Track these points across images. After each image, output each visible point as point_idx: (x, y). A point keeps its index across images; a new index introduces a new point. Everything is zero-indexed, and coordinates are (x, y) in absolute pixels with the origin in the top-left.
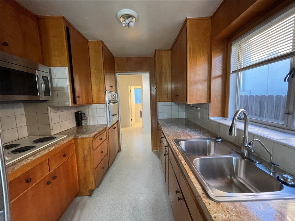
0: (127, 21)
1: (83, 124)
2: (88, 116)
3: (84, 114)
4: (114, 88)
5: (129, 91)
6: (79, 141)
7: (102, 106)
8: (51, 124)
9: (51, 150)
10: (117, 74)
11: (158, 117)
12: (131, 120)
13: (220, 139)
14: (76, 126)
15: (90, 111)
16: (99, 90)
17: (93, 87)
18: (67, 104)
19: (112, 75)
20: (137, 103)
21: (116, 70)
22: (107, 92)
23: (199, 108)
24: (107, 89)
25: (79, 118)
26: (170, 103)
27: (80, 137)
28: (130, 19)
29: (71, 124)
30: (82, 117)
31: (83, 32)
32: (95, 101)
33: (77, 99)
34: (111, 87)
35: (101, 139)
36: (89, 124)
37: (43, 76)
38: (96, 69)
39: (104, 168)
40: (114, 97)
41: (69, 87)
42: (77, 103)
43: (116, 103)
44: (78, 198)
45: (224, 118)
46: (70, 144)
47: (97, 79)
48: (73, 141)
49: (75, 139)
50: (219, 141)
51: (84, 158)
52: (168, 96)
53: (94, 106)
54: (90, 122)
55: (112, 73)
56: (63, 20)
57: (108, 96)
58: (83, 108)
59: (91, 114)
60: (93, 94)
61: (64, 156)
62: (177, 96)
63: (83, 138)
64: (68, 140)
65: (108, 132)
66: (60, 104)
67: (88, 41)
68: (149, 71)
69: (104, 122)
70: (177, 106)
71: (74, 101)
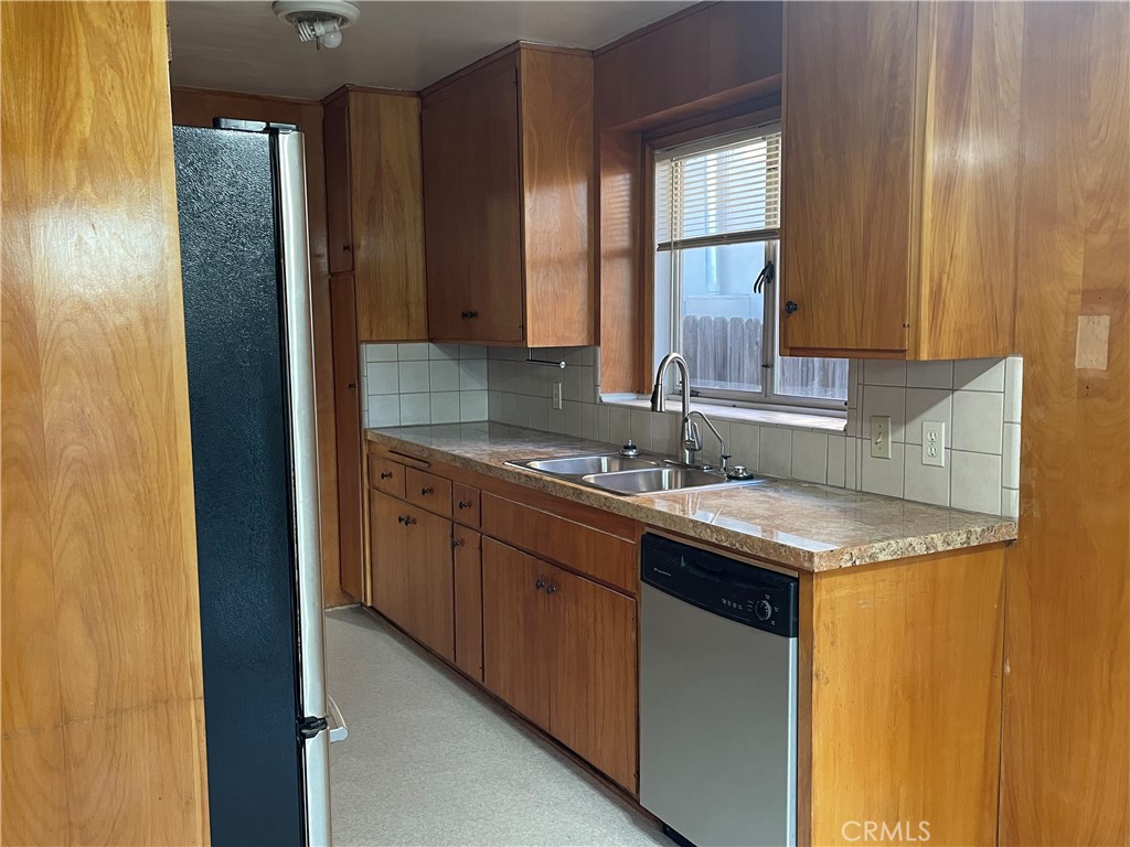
11: (365, 421)
13: (635, 448)
23: (563, 364)
26: (423, 348)
45: (641, 396)
50: (631, 453)
52: (409, 316)
62: (473, 315)
70: (453, 364)
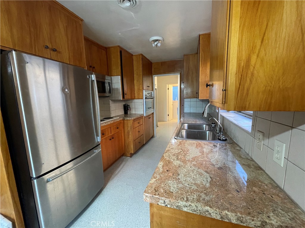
0: (156, 43)
1: (128, 113)
2: (131, 108)
3: (129, 106)
4: (151, 88)
5: (167, 89)
6: (126, 121)
7: (141, 101)
8: (111, 110)
9: (112, 123)
10: (154, 76)
11: (184, 111)
12: (168, 115)
14: (124, 113)
15: (133, 104)
16: (139, 89)
17: (135, 87)
18: (120, 98)
19: (149, 77)
20: (175, 100)
21: (153, 73)
22: (144, 91)
24: (144, 88)
25: (126, 109)
27: (126, 119)
28: (157, 42)
29: (122, 112)
30: (127, 108)
31: (130, 51)
32: (136, 97)
33: (125, 95)
34: (148, 87)
35: (139, 123)
36: (132, 113)
37: (108, 82)
38: (137, 75)
39: (140, 143)
40: (150, 94)
41: (121, 88)
42: (125, 98)
43: (152, 99)
44: (124, 157)
46: (121, 123)
47: (138, 81)
48: (122, 121)
49: (124, 120)
50: (213, 125)
51: (128, 132)
52: (193, 94)
53: (136, 100)
54: (133, 112)
55: (149, 75)
56: (119, 47)
57: (145, 94)
58: (129, 102)
59: (133, 106)
60: (135, 92)
61: (118, 128)
63: (127, 120)
64: (120, 120)
65: (144, 120)
66: (116, 99)
67: (132, 55)
68: (180, 72)
69: (142, 113)
71: (123, 97)
